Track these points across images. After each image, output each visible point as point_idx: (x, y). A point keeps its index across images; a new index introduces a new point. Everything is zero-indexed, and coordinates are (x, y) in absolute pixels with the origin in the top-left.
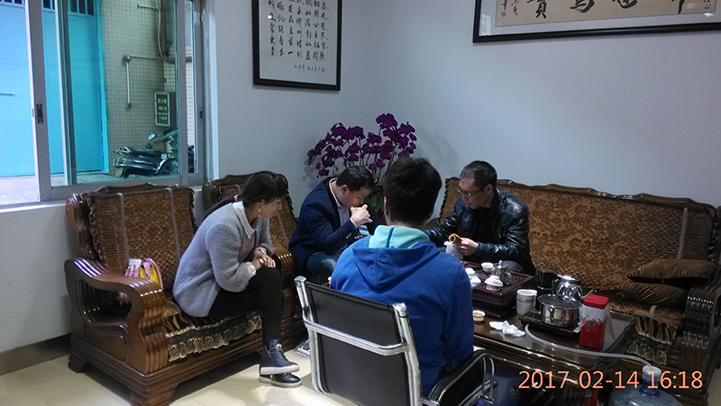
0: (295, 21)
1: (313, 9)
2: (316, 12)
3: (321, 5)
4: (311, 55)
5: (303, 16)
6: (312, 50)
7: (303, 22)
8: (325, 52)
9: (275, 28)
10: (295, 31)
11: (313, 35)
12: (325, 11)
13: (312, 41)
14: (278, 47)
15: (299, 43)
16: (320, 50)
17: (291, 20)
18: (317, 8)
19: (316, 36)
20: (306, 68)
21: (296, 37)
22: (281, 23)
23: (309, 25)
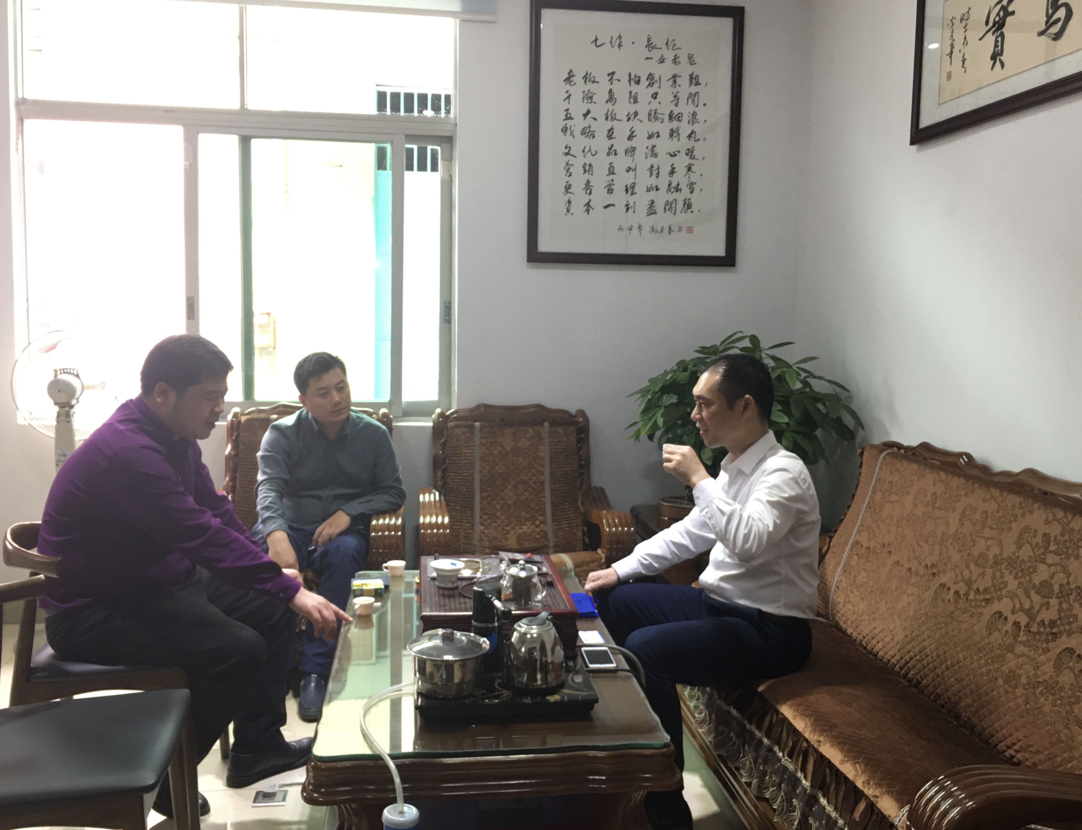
0: (621, 152)
1: (665, 128)
2: (672, 133)
3: (685, 119)
4: (659, 206)
5: (641, 143)
6: (661, 198)
7: (641, 152)
8: (694, 199)
9: (577, 170)
10: (620, 168)
11: (665, 170)
12: (696, 127)
13: (663, 182)
14: (580, 198)
15: (630, 189)
16: (680, 197)
17: (612, 151)
18: (675, 124)
19: (672, 172)
20: (647, 229)
21: (622, 180)
22: (589, 159)
23: (655, 155)
